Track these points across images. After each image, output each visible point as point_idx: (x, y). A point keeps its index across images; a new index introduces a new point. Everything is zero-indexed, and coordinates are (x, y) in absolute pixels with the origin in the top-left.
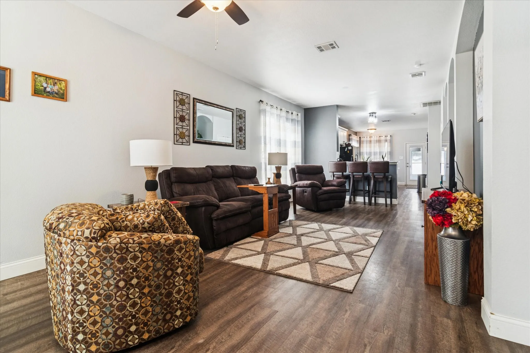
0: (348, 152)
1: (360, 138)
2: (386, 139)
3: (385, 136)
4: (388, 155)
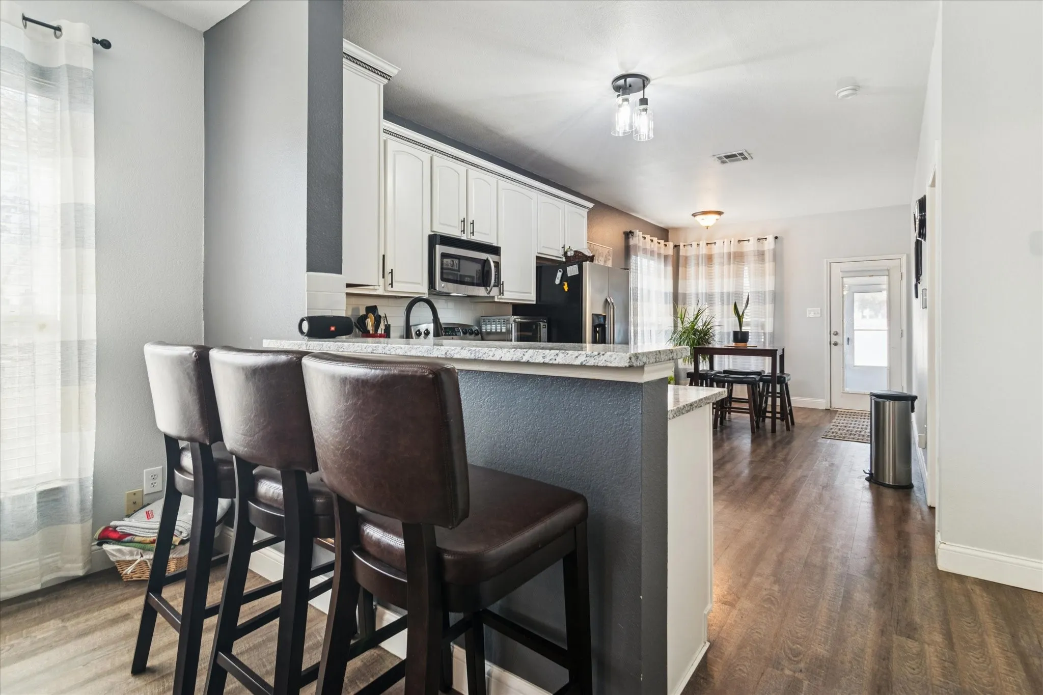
0: (566, 288)
1: (676, 247)
2: (761, 249)
3: (757, 239)
4: (767, 306)
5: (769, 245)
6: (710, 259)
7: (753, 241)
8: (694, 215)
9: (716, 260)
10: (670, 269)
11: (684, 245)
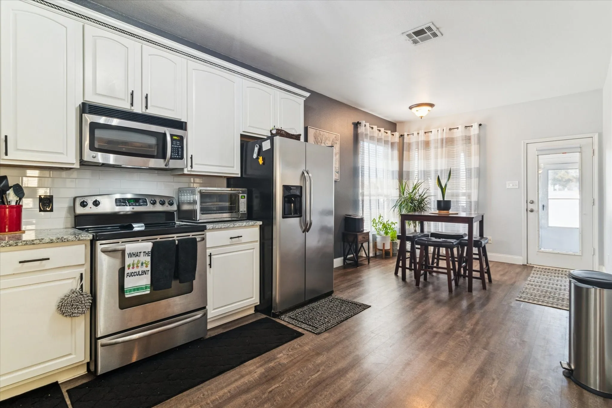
0: (261, 161)
1: (402, 136)
2: (468, 135)
3: (464, 127)
4: (473, 180)
5: (475, 131)
6: (427, 144)
7: (461, 128)
8: (411, 108)
9: (432, 145)
10: (396, 153)
11: (408, 135)
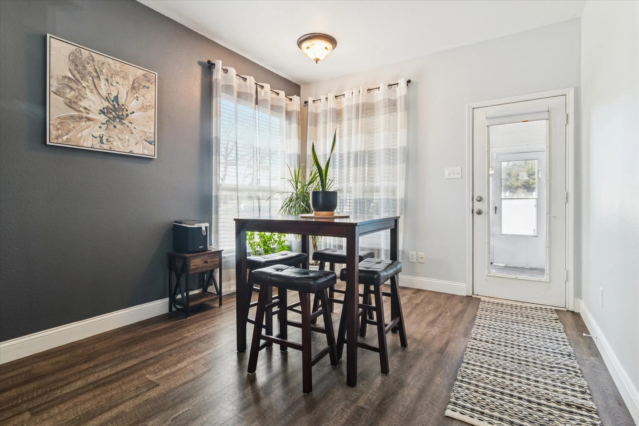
1: (305, 102)
2: (392, 98)
3: (387, 85)
4: (398, 166)
5: (401, 91)
6: (338, 114)
7: (383, 87)
8: (299, 44)
9: (345, 116)
10: (294, 127)
11: (314, 101)
